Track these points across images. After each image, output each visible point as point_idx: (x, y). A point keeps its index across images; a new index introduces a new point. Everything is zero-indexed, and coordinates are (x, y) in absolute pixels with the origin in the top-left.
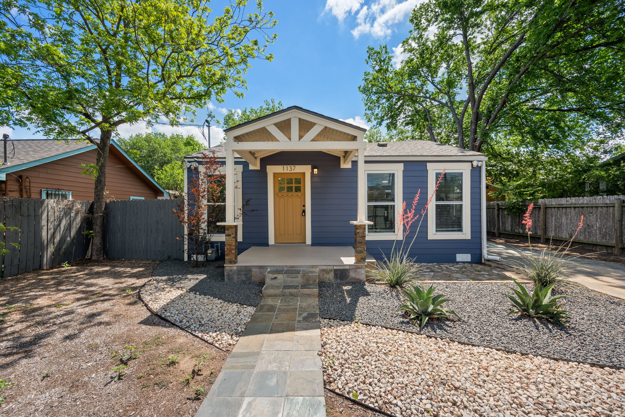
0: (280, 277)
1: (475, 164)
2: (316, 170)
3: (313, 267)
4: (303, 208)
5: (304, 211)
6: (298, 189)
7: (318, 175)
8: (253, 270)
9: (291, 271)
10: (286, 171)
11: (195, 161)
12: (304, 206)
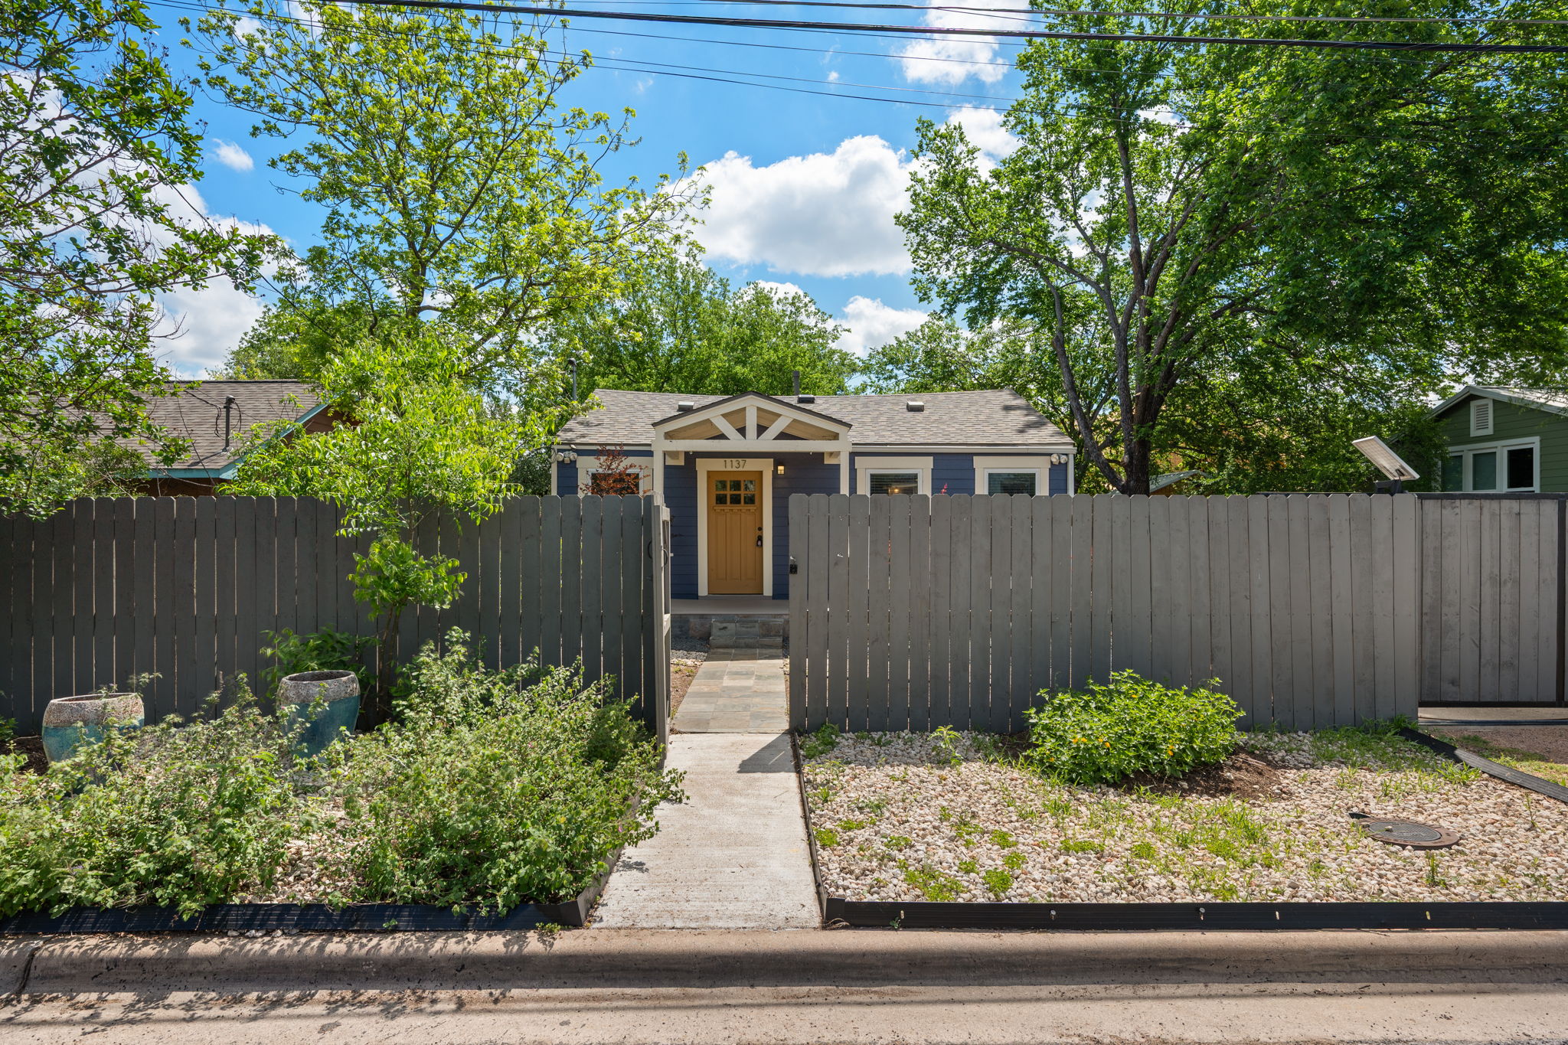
0: (731, 626)
1: (1054, 459)
2: (781, 468)
3: (775, 616)
4: (758, 533)
5: (760, 538)
6: (750, 500)
7: (785, 476)
8: (692, 620)
9: (745, 620)
10: (729, 469)
11: (573, 450)
12: (760, 529)
